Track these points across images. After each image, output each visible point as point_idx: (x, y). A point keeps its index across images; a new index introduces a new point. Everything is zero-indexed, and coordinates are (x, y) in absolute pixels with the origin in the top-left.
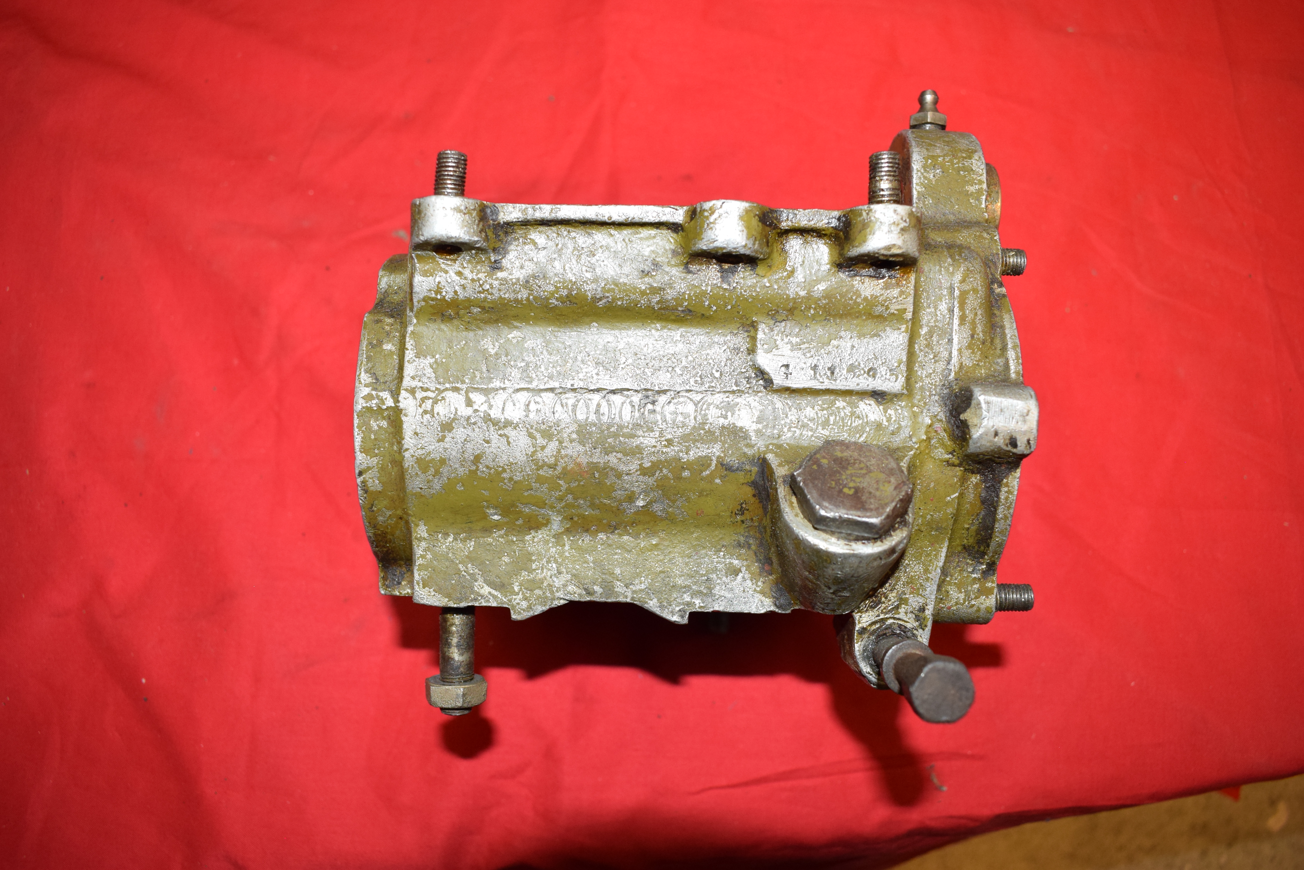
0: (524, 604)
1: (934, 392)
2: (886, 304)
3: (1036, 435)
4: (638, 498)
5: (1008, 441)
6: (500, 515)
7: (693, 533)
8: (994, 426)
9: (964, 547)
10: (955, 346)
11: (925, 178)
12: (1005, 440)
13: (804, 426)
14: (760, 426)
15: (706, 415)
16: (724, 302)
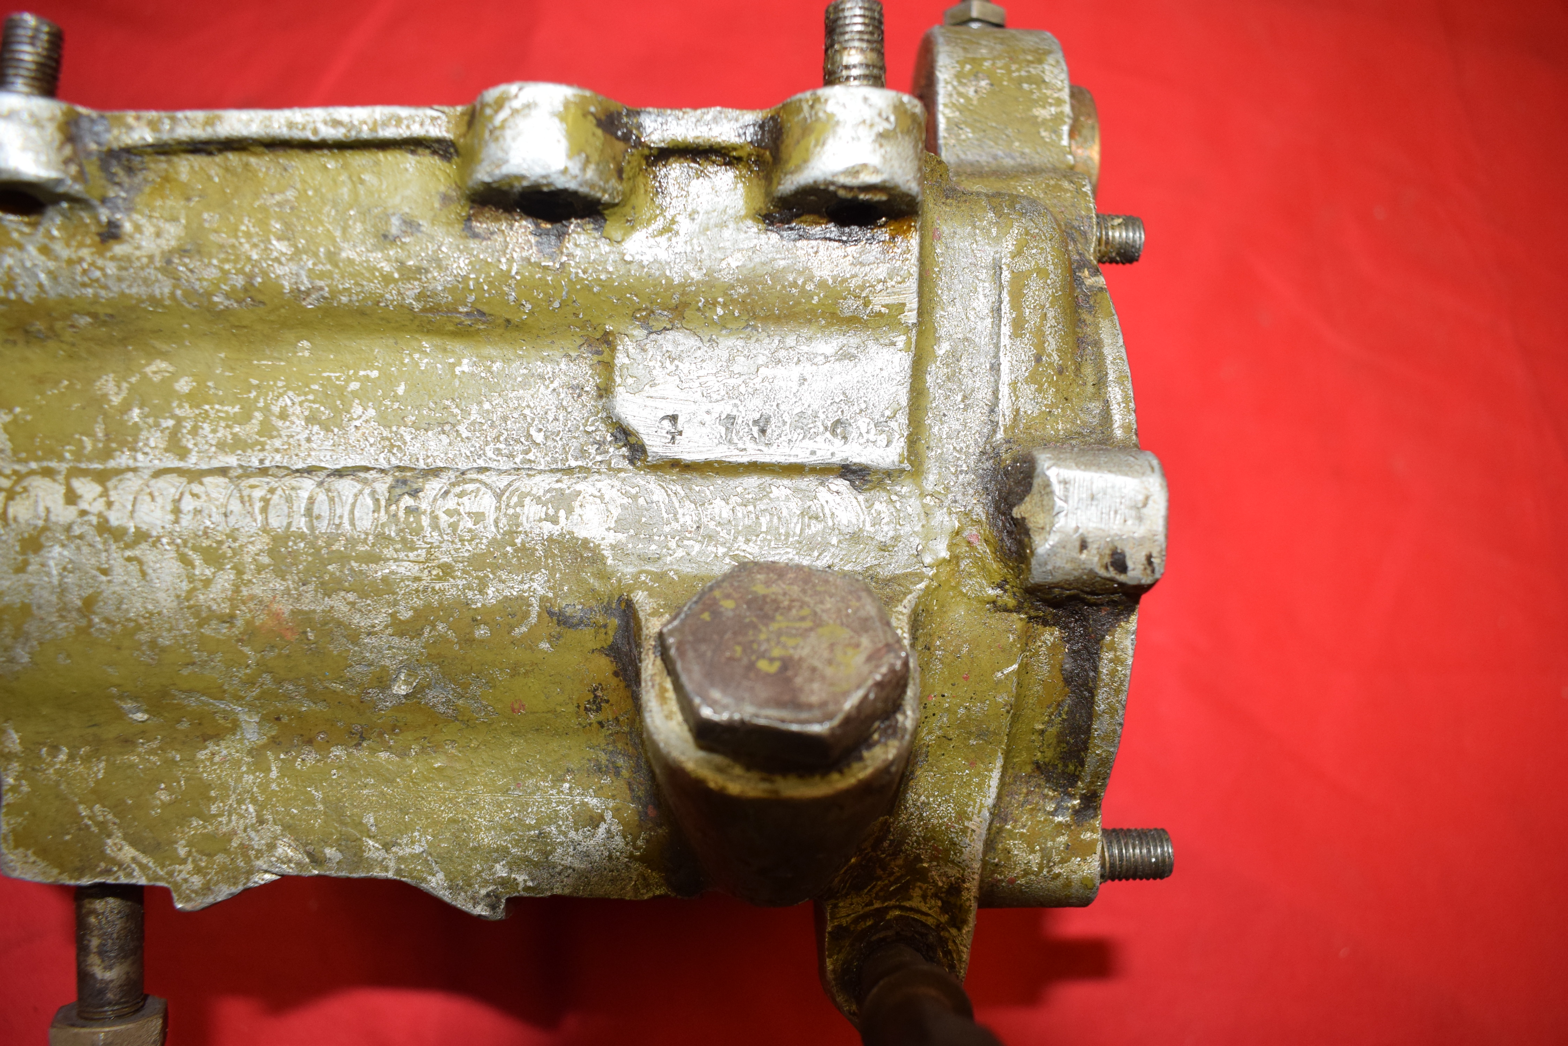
0: (197, 881)
1: (965, 468)
2: (864, 295)
3: (1164, 546)
4: (395, 680)
5: (1107, 560)
6: (146, 711)
7: (509, 746)
8: (1078, 528)
9: (1038, 766)
10: (1006, 377)
11: (960, 94)
12: (1101, 556)
13: (710, 538)
14: (621, 537)
15: (517, 516)
16: (545, 294)
